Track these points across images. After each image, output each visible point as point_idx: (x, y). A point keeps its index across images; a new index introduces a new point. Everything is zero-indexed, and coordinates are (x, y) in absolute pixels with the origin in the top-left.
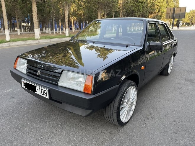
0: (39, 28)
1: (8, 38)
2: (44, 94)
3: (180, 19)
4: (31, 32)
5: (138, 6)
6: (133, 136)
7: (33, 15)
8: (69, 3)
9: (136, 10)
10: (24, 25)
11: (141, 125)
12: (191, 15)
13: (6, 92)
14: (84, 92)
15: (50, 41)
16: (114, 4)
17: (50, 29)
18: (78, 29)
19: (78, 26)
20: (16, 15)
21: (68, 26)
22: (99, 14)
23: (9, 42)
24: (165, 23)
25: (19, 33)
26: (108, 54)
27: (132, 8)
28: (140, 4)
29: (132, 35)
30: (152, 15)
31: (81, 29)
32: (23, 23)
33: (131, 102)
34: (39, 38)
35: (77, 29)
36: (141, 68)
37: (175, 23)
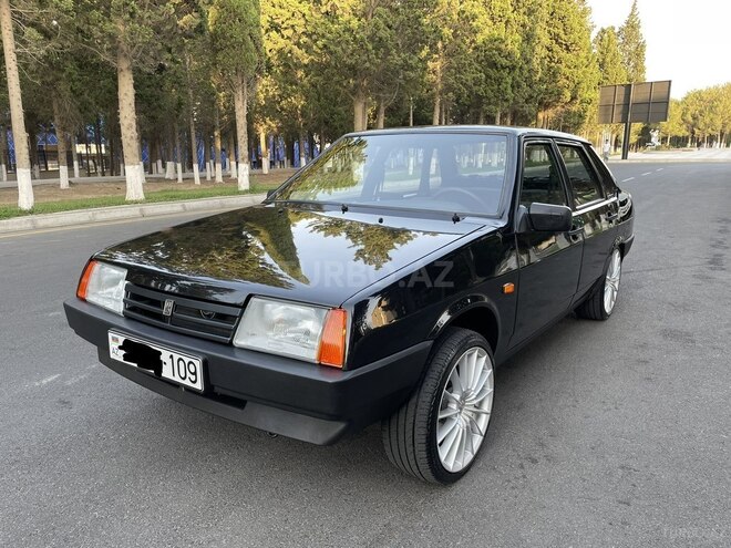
0: (142, 163)
1: (26, 199)
2: (189, 375)
3: (652, 125)
4: (108, 177)
5: (499, 81)
6: (484, 515)
7: (122, 116)
8: (251, 73)
9: (492, 95)
10: (84, 152)
11: (509, 481)
12: (692, 109)
13: (37, 384)
14: (320, 364)
15: (180, 209)
16: (412, 75)
17: (179, 166)
18: (282, 163)
19: (282, 154)
20: (56, 117)
21: (246, 153)
22: (359, 109)
23: (31, 212)
24: (582, 143)
25: (64, 180)
26: (394, 247)
27: (475, 88)
28: (505, 74)
29: (474, 181)
30: (550, 113)
31: (292, 164)
32: (80, 143)
33: (475, 402)
34: (142, 197)
35: (278, 164)
36: (503, 289)
37: (633, 139)
